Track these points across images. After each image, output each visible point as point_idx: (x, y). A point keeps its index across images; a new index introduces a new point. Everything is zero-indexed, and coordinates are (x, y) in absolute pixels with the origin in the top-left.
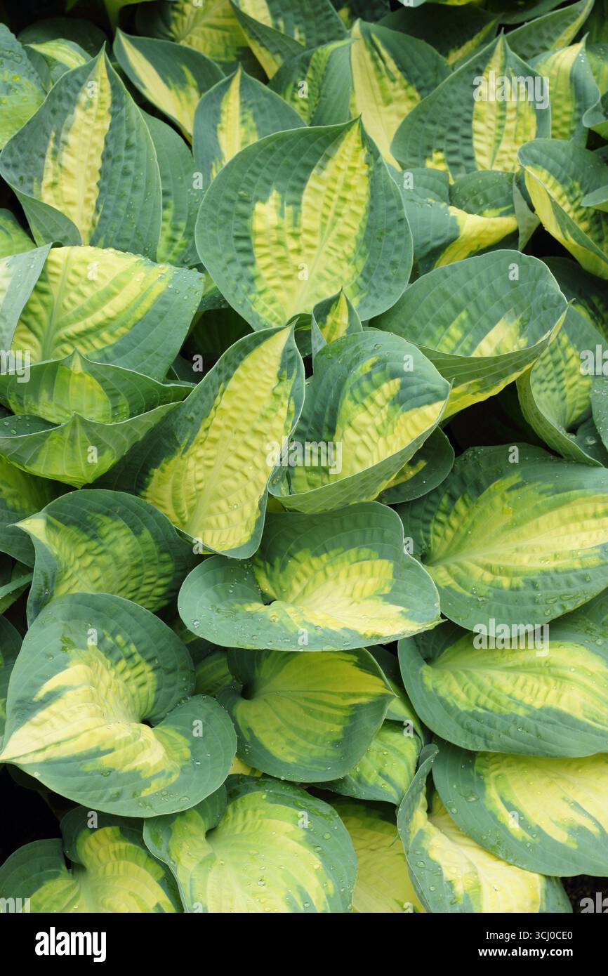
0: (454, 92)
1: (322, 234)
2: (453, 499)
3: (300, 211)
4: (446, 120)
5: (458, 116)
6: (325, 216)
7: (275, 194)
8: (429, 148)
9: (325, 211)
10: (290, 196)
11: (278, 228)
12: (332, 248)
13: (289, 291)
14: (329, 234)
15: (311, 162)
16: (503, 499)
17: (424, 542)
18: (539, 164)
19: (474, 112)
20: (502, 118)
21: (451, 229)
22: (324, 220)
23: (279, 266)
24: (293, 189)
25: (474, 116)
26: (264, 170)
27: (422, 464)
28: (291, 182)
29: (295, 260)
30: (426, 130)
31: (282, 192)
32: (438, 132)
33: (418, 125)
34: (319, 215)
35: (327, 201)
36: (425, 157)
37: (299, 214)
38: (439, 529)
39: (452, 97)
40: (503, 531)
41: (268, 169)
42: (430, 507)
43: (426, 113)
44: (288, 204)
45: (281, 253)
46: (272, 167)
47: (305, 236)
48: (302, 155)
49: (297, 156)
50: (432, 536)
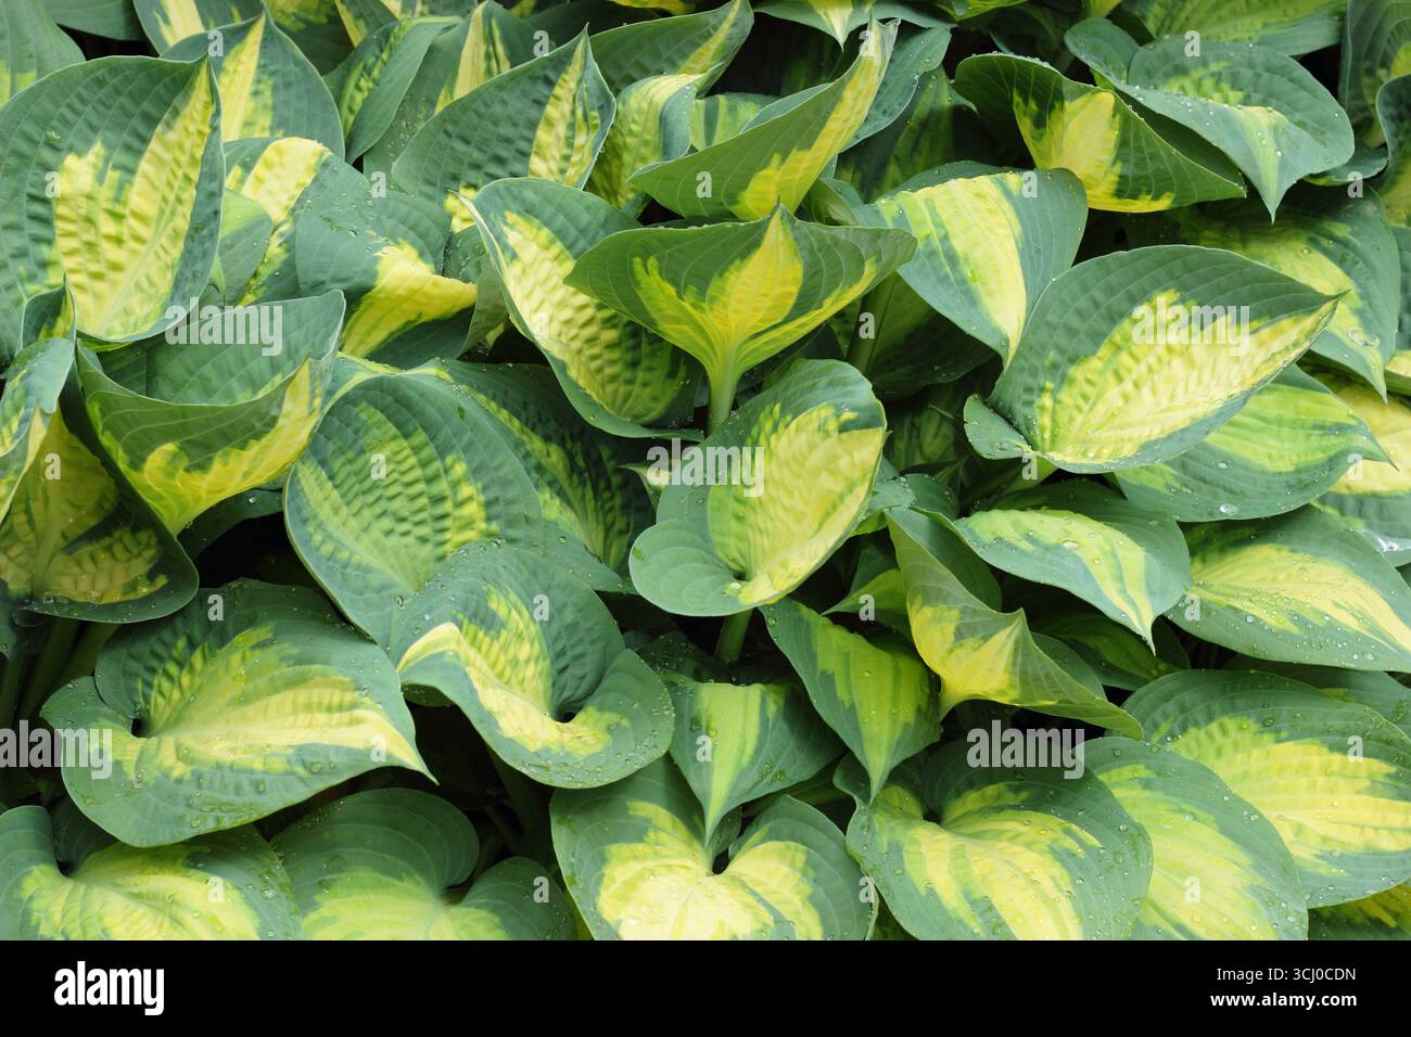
0: (504, 102)
1: (158, 226)
2: (192, 645)
3: (131, 183)
4: (486, 142)
5: (508, 141)
6: (165, 200)
7: (98, 148)
8: (455, 178)
9: (167, 192)
10: (120, 157)
11: (89, 197)
12: (163, 247)
13: (97, 296)
14: (165, 228)
15: (153, 112)
16: (244, 658)
17: (141, 699)
18: (536, 217)
19: (535, 143)
20: (566, 158)
21: (365, 272)
22: (163, 205)
23: (88, 256)
24: (128, 148)
25: (534, 149)
26: (89, 109)
27: (162, 581)
28: (126, 138)
29: (112, 252)
30: (452, 148)
31: (109, 147)
32: (471, 157)
33: (442, 137)
34: (158, 196)
35: (172, 178)
36: (446, 192)
37: (127, 186)
38: (166, 685)
39: (498, 109)
40: (227, 706)
41: (94, 108)
42: (160, 649)
43: (455, 123)
44: (115, 167)
45: (90, 236)
46: (101, 108)
47: (132, 221)
48: (143, 100)
49: (136, 99)
50: (154, 694)
